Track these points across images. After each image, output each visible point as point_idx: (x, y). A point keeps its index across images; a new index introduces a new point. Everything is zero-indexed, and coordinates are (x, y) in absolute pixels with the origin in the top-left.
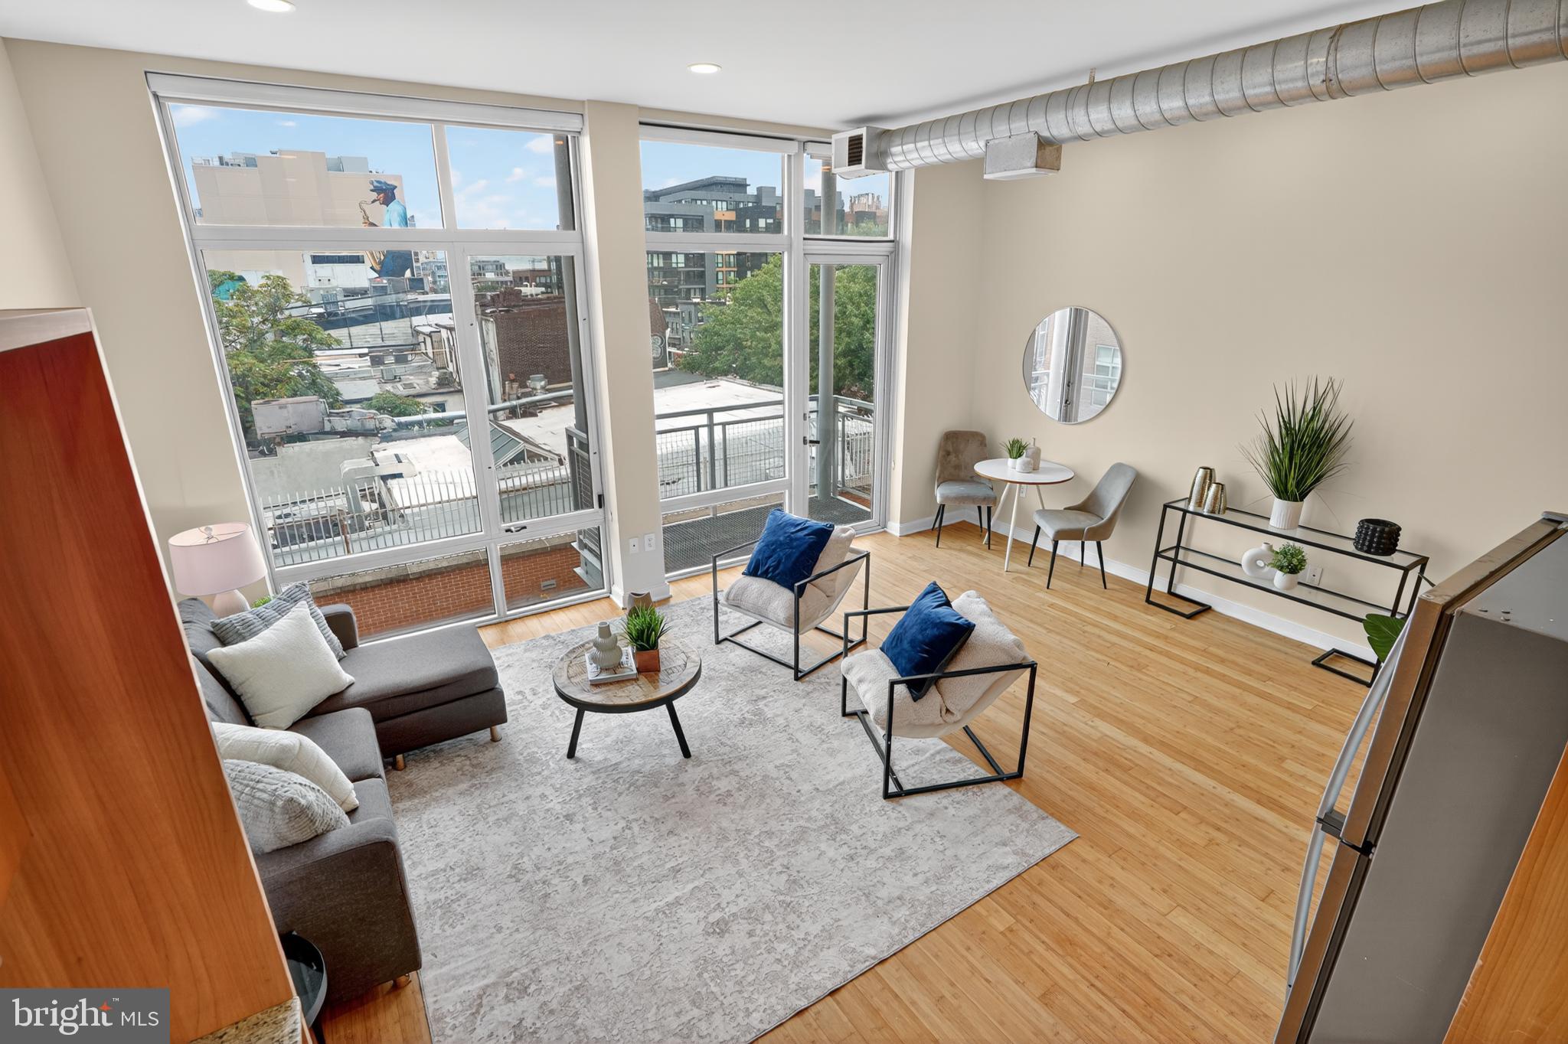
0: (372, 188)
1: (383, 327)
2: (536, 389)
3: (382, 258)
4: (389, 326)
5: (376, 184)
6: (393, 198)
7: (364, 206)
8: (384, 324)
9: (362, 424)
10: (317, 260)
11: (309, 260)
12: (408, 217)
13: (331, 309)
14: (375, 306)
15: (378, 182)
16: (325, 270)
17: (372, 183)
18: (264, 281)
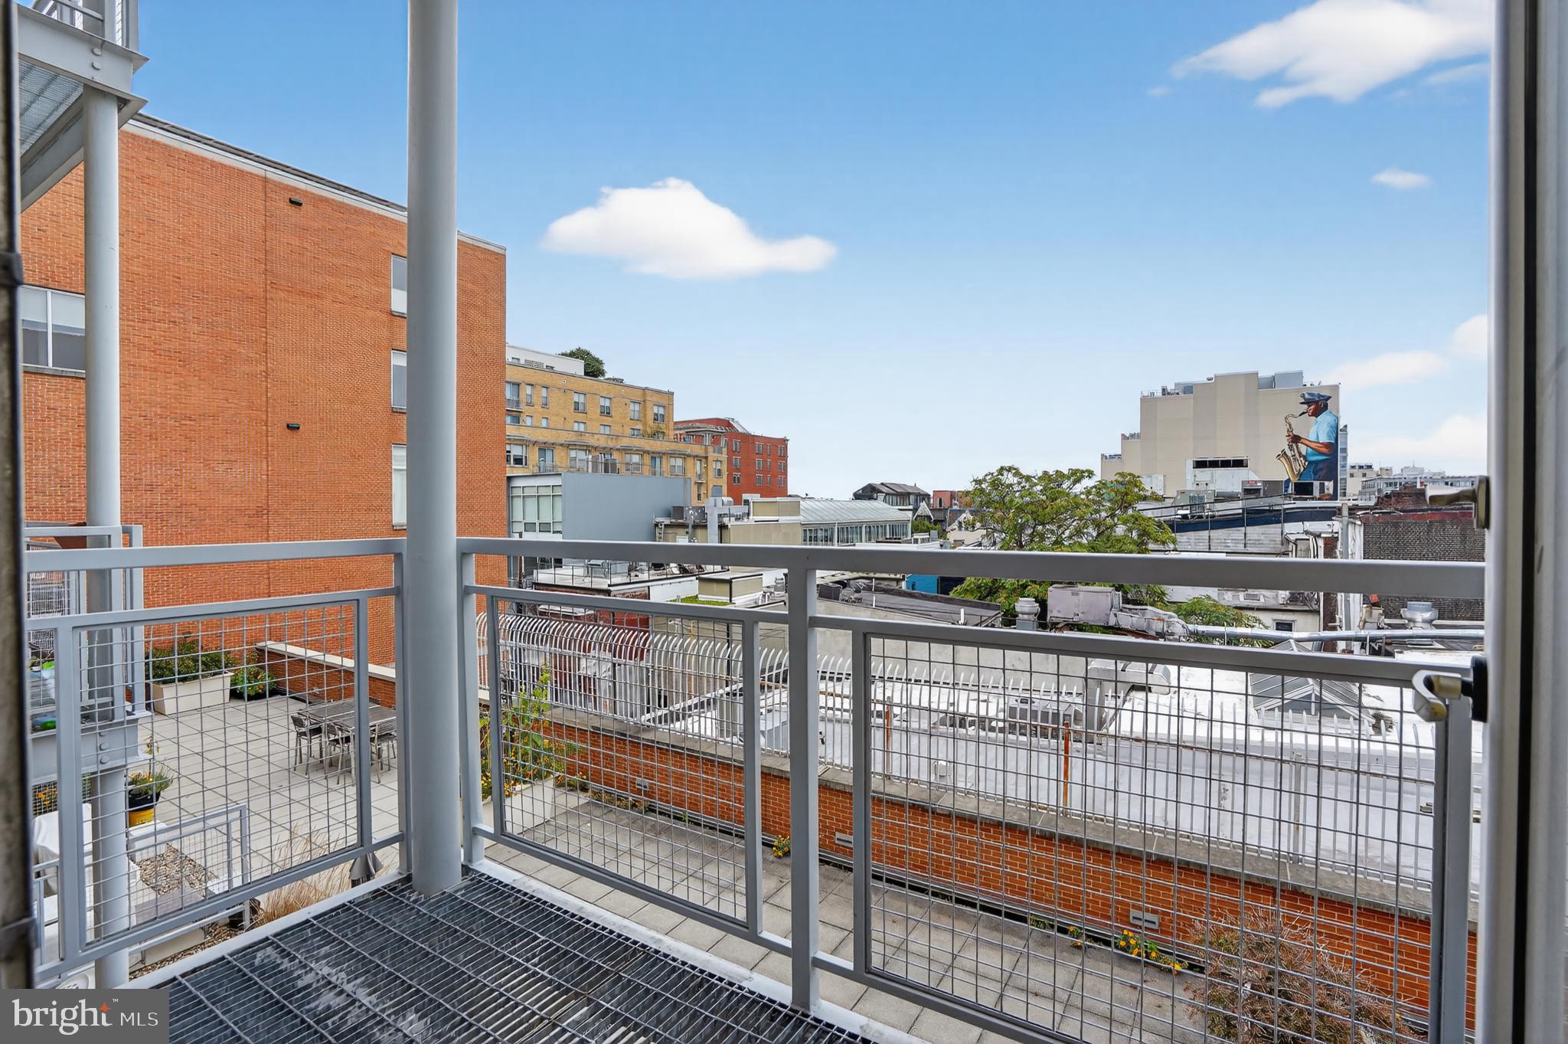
0: (1303, 401)
1: (1248, 532)
2: (1414, 622)
3: (1302, 469)
4: (1255, 532)
5: (1307, 396)
6: (1326, 407)
7: (1292, 420)
8: (1250, 529)
9: (1149, 624)
10: (1200, 464)
11: (1190, 464)
12: (1341, 427)
13: (1197, 512)
14: (1243, 509)
15: (1309, 394)
16: (1205, 474)
17: (1303, 396)
18: (1117, 477)
